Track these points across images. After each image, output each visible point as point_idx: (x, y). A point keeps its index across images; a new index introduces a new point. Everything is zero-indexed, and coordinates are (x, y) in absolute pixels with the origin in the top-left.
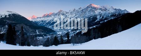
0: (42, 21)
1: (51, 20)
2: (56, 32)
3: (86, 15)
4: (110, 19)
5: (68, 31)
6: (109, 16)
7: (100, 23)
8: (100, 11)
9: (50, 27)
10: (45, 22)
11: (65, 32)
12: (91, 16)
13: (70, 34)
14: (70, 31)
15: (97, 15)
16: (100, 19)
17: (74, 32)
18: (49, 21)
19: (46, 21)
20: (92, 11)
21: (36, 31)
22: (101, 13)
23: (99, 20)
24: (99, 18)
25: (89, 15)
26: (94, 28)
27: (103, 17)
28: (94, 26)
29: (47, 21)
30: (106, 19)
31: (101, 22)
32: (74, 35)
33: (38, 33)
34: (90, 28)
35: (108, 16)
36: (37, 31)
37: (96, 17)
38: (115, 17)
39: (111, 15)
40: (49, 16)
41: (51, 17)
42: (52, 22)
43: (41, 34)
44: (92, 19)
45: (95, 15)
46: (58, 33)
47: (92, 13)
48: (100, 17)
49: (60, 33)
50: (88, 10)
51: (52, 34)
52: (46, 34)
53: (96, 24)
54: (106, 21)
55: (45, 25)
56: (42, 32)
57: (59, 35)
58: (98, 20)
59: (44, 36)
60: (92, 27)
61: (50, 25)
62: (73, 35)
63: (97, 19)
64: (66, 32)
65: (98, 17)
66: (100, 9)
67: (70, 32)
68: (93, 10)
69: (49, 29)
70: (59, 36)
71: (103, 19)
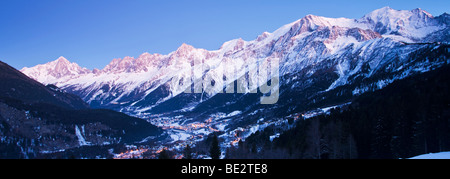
0: (105, 88)
1: (143, 85)
2: (167, 135)
3: (287, 63)
4: (407, 72)
5: (213, 127)
6: (402, 57)
7: (350, 96)
8: (351, 40)
9: (141, 112)
10: (118, 90)
11: (202, 131)
12: (309, 68)
13: (223, 140)
14: (221, 127)
15: (333, 62)
16: (350, 78)
17: (239, 134)
18: (137, 89)
19: (121, 86)
20: (314, 44)
21: (74, 132)
22: (353, 52)
23: (345, 82)
24: (346, 73)
25: (298, 61)
26: (323, 114)
27: (366, 67)
28: (325, 110)
29: (129, 89)
30: (382, 73)
31: (356, 92)
32: (240, 142)
33: (82, 142)
34: (307, 116)
35: (397, 59)
36: (78, 132)
37: (333, 69)
38: (437, 63)
39: (412, 55)
40: (135, 68)
41: (145, 70)
42: (148, 93)
43: (98, 147)
44: (313, 77)
45: (326, 61)
46: (175, 138)
47: (312, 53)
48: (352, 68)
49: (184, 137)
50: (296, 44)
51: (151, 144)
52: (122, 145)
53: (331, 98)
54: (381, 84)
55: (119, 106)
56: (105, 134)
57: (177, 143)
58: (342, 80)
59: (111, 151)
60: (313, 114)
61: (142, 104)
62: (235, 143)
63: (336, 76)
64: (207, 133)
65: (341, 68)
66: (350, 32)
67: (221, 133)
68: (317, 39)
69: (137, 119)
70: (178, 147)
71: (368, 76)
